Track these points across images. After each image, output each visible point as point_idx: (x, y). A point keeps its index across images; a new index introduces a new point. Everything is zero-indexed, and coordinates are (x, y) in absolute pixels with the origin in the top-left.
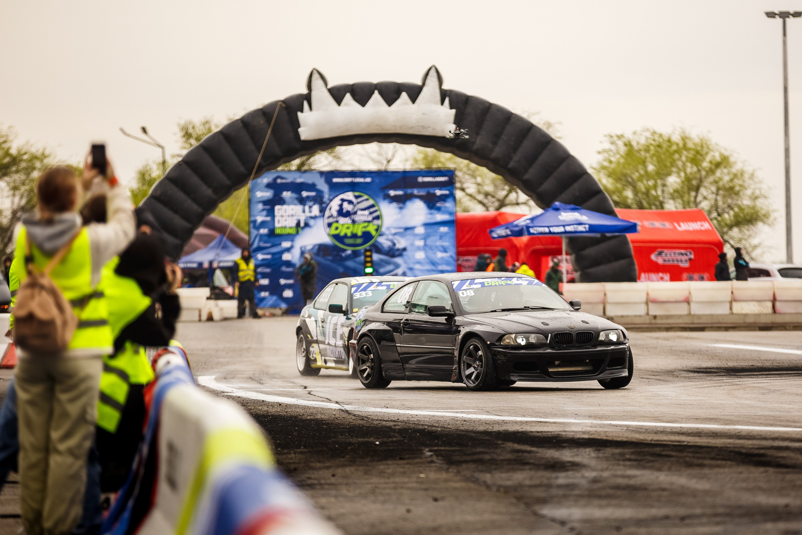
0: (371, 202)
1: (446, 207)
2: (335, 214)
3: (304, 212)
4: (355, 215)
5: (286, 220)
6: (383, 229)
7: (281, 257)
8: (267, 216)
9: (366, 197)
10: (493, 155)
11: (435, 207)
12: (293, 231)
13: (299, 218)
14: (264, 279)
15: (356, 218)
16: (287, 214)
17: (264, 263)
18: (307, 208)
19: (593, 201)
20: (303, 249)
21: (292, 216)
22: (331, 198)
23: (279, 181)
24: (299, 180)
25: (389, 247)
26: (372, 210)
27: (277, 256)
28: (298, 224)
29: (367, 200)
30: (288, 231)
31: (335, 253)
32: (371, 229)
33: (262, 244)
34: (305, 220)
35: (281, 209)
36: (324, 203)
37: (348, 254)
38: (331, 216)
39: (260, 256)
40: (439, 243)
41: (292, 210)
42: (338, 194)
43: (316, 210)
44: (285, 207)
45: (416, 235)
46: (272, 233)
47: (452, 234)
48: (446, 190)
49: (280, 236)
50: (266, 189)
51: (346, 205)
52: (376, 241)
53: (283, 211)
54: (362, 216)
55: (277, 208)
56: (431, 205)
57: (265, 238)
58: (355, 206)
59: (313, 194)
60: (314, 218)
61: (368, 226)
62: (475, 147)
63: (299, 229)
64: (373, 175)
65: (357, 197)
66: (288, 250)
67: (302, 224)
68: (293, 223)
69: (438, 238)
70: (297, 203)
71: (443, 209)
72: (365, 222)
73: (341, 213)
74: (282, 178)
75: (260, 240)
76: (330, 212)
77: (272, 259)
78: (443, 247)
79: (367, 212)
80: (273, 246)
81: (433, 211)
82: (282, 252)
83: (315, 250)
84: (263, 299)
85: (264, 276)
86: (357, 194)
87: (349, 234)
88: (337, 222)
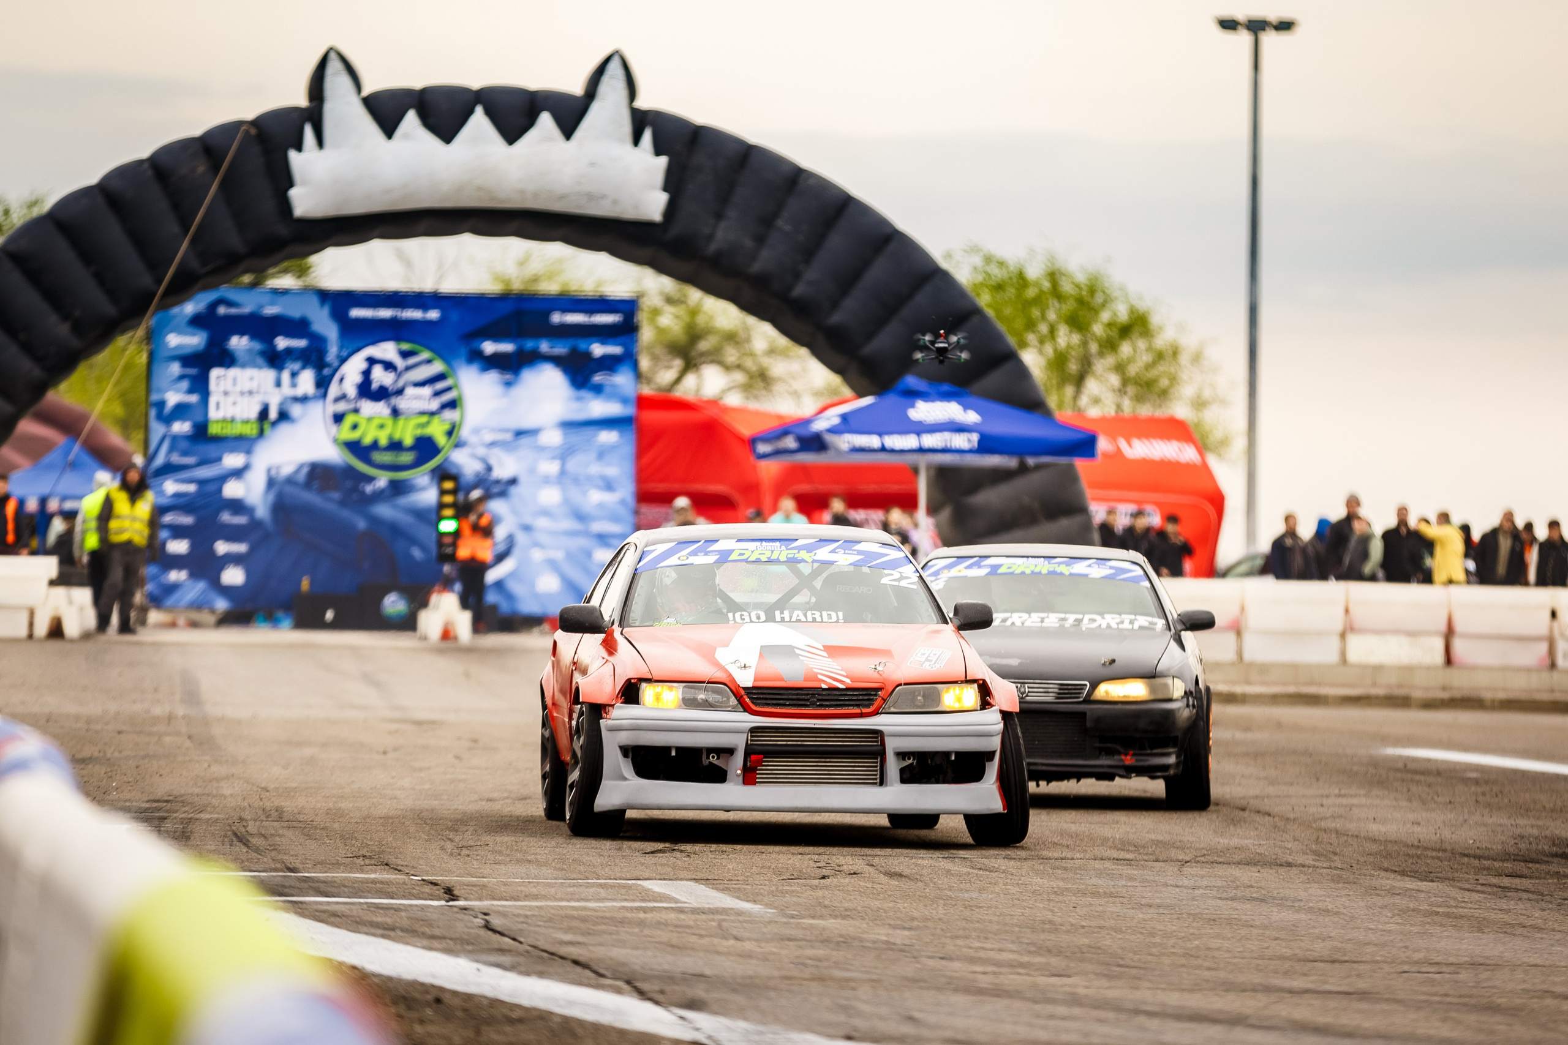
0: (438, 367)
1: (614, 386)
2: (351, 391)
3: (278, 384)
4: (399, 397)
5: (234, 404)
6: (465, 433)
7: (220, 490)
8: (190, 391)
9: (426, 355)
10: (756, 267)
11: (589, 385)
12: (252, 429)
13: (267, 399)
14: (179, 541)
15: (402, 403)
16: (238, 388)
17: (181, 503)
18: (286, 376)
20: (273, 472)
21: (251, 393)
22: (344, 354)
23: (222, 310)
24: (270, 310)
25: (477, 474)
26: (440, 385)
27: (211, 488)
28: (264, 414)
29: (429, 361)
30: (238, 429)
31: (349, 484)
32: (437, 430)
33: (176, 459)
34: (281, 404)
35: (224, 376)
36: (328, 365)
37: (379, 488)
38: (343, 397)
39: (171, 487)
40: (595, 469)
41: (251, 379)
42: (361, 344)
43: (307, 380)
44: (233, 372)
45: (542, 449)
46: (201, 433)
47: (628, 449)
48: (615, 345)
49: (218, 439)
50: (190, 330)
51: (378, 373)
52: (446, 460)
53: (229, 381)
54: (417, 399)
55: (215, 373)
56: (579, 379)
57: (184, 444)
58: (399, 375)
59: (301, 343)
60: (304, 399)
61: (428, 423)
62: (713, 248)
63: (266, 426)
64: (445, 303)
65: (405, 355)
66: (238, 473)
67: (273, 414)
68: (253, 412)
69: (593, 456)
70: (265, 364)
71: (607, 389)
72: (423, 413)
73: (366, 390)
74: (230, 304)
75: (172, 449)
76: (341, 389)
77: (199, 494)
78: (604, 477)
79: (427, 391)
80: (202, 463)
81: (584, 393)
82: (224, 478)
83: (302, 477)
84: (173, 588)
85: (178, 532)
86: (406, 346)
87: (383, 442)
88: (356, 411)
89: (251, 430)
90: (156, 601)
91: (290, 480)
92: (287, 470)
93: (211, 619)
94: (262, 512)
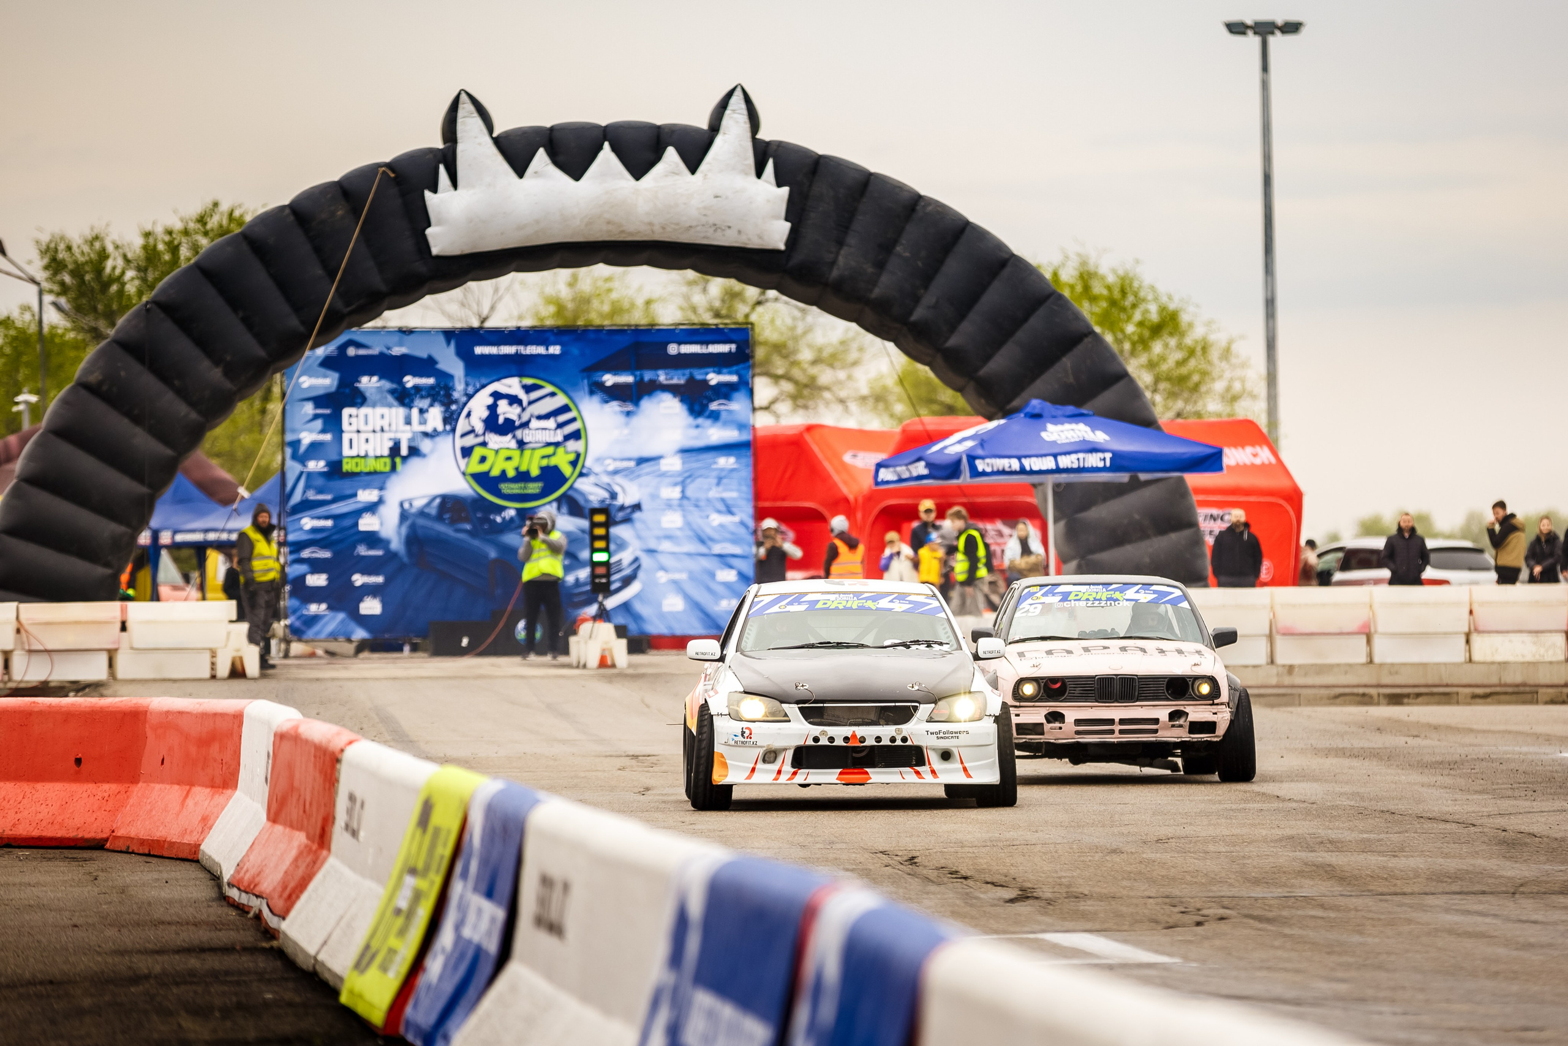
0: (561, 400)
1: (729, 412)
2: (479, 427)
3: (408, 422)
4: (525, 430)
5: (367, 441)
6: (589, 462)
7: (357, 524)
8: (323, 431)
9: (550, 388)
10: (876, 292)
11: (707, 413)
12: (385, 464)
13: (398, 436)
14: (318, 574)
15: (527, 435)
16: (370, 427)
17: (318, 539)
18: (415, 412)
19: (1107, 397)
20: (406, 506)
21: (381, 431)
22: (471, 391)
24: (397, 351)
25: (602, 501)
26: (562, 418)
27: (347, 522)
28: (395, 450)
29: (553, 394)
30: (371, 465)
31: (480, 514)
32: (562, 460)
33: (312, 496)
34: (410, 440)
35: (356, 415)
36: (456, 402)
37: (508, 517)
38: (471, 431)
39: (307, 523)
40: (714, 494)
41: (382, 417)
42: (484, 381)
43: (435, 416)
44: (364, 410)
45: (663, 475)
46: (335, 470)
47: (747, 473)
48: (730, 373)
49: (352, 476)
50: (322, 370)
51: (503, 406)
52: (572, 488)
53: (362, 418)
54: (542, 431)
55: (347, 412)
56: (697, 407)
57: (320, 482)
58: (524, 409)
59: (428, 381)
60: (433, 435)
61: (554, 454)
62: (835, 274)
63: (398, 460)
64: (566, 338)
65: (528, 389)
66: (372, 508)
67: (404, 451)
68: (385, 448)
69: (715, 481)
70: (395, 403)
71: (724, 415)
72: (549, 444)
73: (493, 424)
74: (358, 345)
75: (307, 487)
76: (469, 423)
77: (335, 529)
78: (723, 500)
79: (551, 423)
80: (338, 499)
81: (700, 421)
82: (358, 513)
83: (433, 510)
84: (315, 619)
85: (316, 566)
86: (529, 381)
87: (511, 473)
88: (484, 444)
89: (383, 466)
90: (296, 633)
91: (422, 513)
92: (419, 504)
93: (350, 648)
94: (397, 544)
